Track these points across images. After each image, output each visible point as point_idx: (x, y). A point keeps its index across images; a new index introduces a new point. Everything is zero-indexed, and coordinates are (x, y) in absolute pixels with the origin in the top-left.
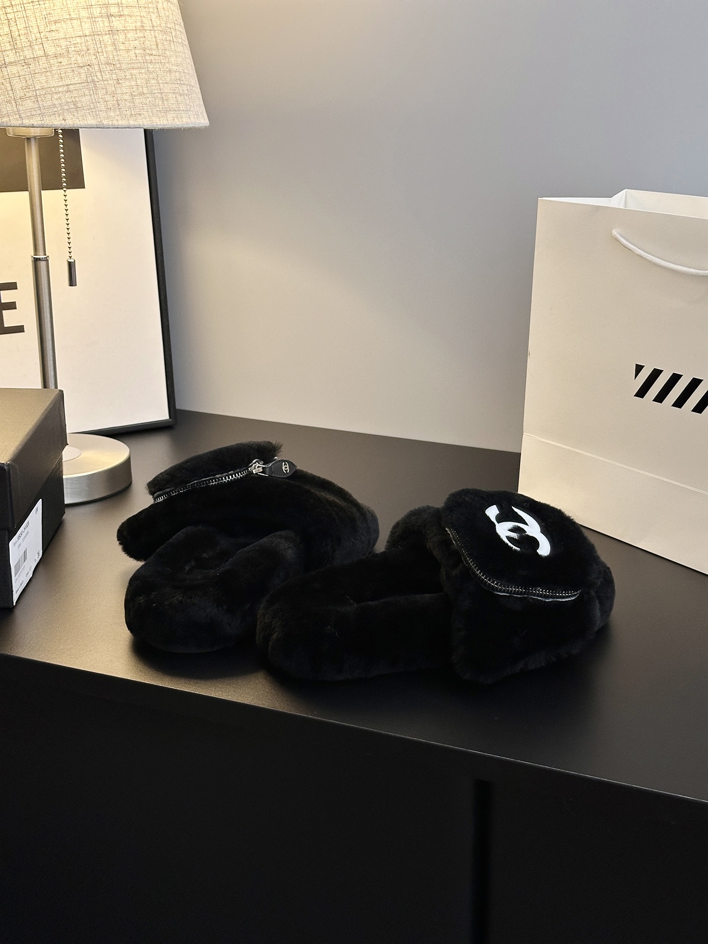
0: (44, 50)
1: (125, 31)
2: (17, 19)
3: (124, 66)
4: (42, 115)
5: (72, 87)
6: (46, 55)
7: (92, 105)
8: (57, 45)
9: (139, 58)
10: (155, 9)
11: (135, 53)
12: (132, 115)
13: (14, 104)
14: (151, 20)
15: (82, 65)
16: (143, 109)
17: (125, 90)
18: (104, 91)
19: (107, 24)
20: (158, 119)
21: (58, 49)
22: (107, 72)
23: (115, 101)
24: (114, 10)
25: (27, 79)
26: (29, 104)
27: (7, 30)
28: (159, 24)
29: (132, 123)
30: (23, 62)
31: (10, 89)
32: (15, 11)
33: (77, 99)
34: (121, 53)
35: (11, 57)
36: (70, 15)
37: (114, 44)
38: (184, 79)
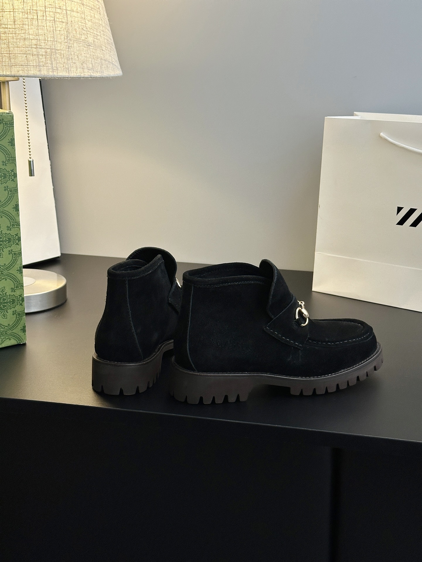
28: (21, 7)
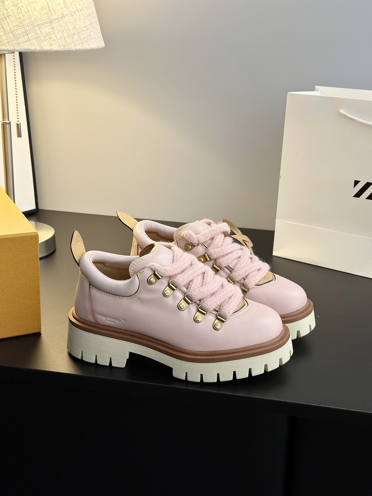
4: (82, 43)
13: (71, 38)
25: (74, 23)
26: (76, 37)
31: (68, 29)
33: (90, 34)
35: (65, 11)
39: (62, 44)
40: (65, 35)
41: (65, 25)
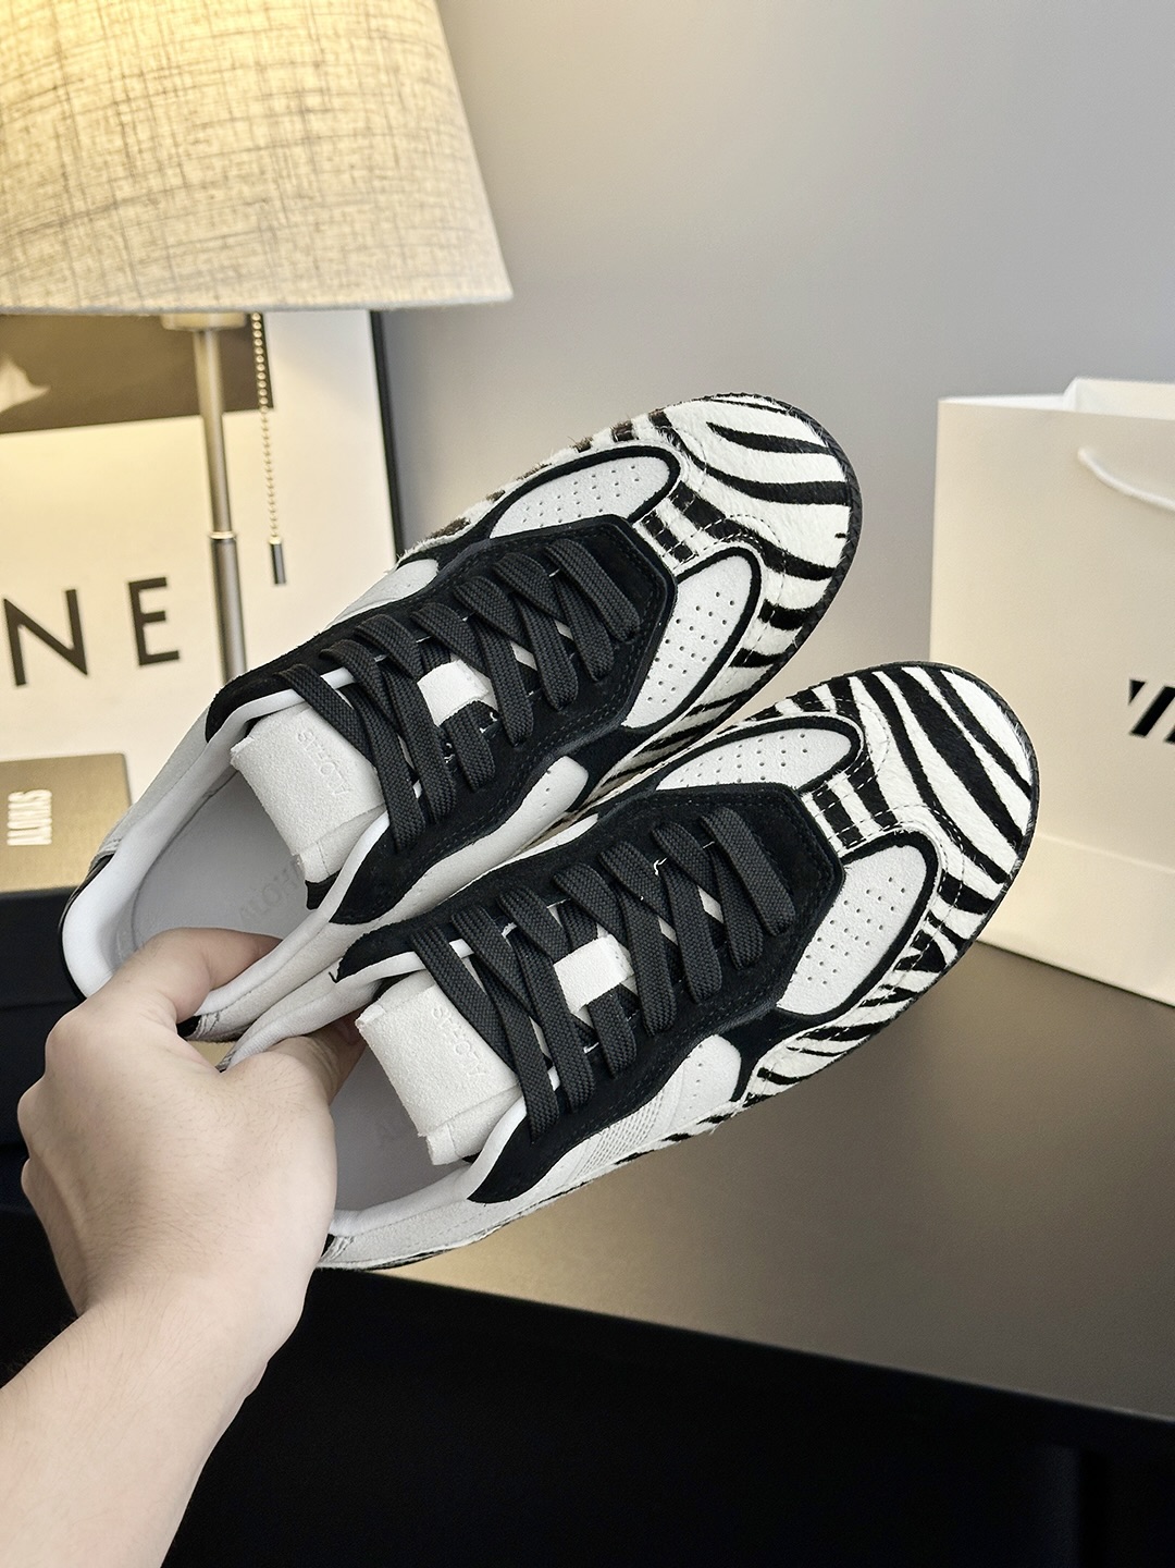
0: (184, 176)
1: (334, 137)
2: (137, 124)
3: (331, 199)
4: (177, 290)
5: (231, 241)
6: (186, 185)
7: (267, 271)
8: (208, 168)
9: (361, 184)
10: (396, 98)
11: (353, 179)
12: (341, 286)
13: (129, 273)
14: (386, 117)
15: (249, 200)
16: (365, 275)
17: (329, 242)
18: (290, 245)
19: (299, 126)
20: (391, 293)
21: (210, 174)
22: (297, 212)
23: (311, 264)
24: (313, 101)
25: (154, 228)
26: (155, 271)
27: (118, 143)
28: (402, 122)
29: (341, 299)
30: (145, 198)
32: (135, 108)
33: (241, 261)
34: (325, 177)
35: (125, 190)
36: (230, 112)
37: (312, 161)
38: (451, 218)
39: (87, 293)
40: (107, 263)
41: (112, 233)
